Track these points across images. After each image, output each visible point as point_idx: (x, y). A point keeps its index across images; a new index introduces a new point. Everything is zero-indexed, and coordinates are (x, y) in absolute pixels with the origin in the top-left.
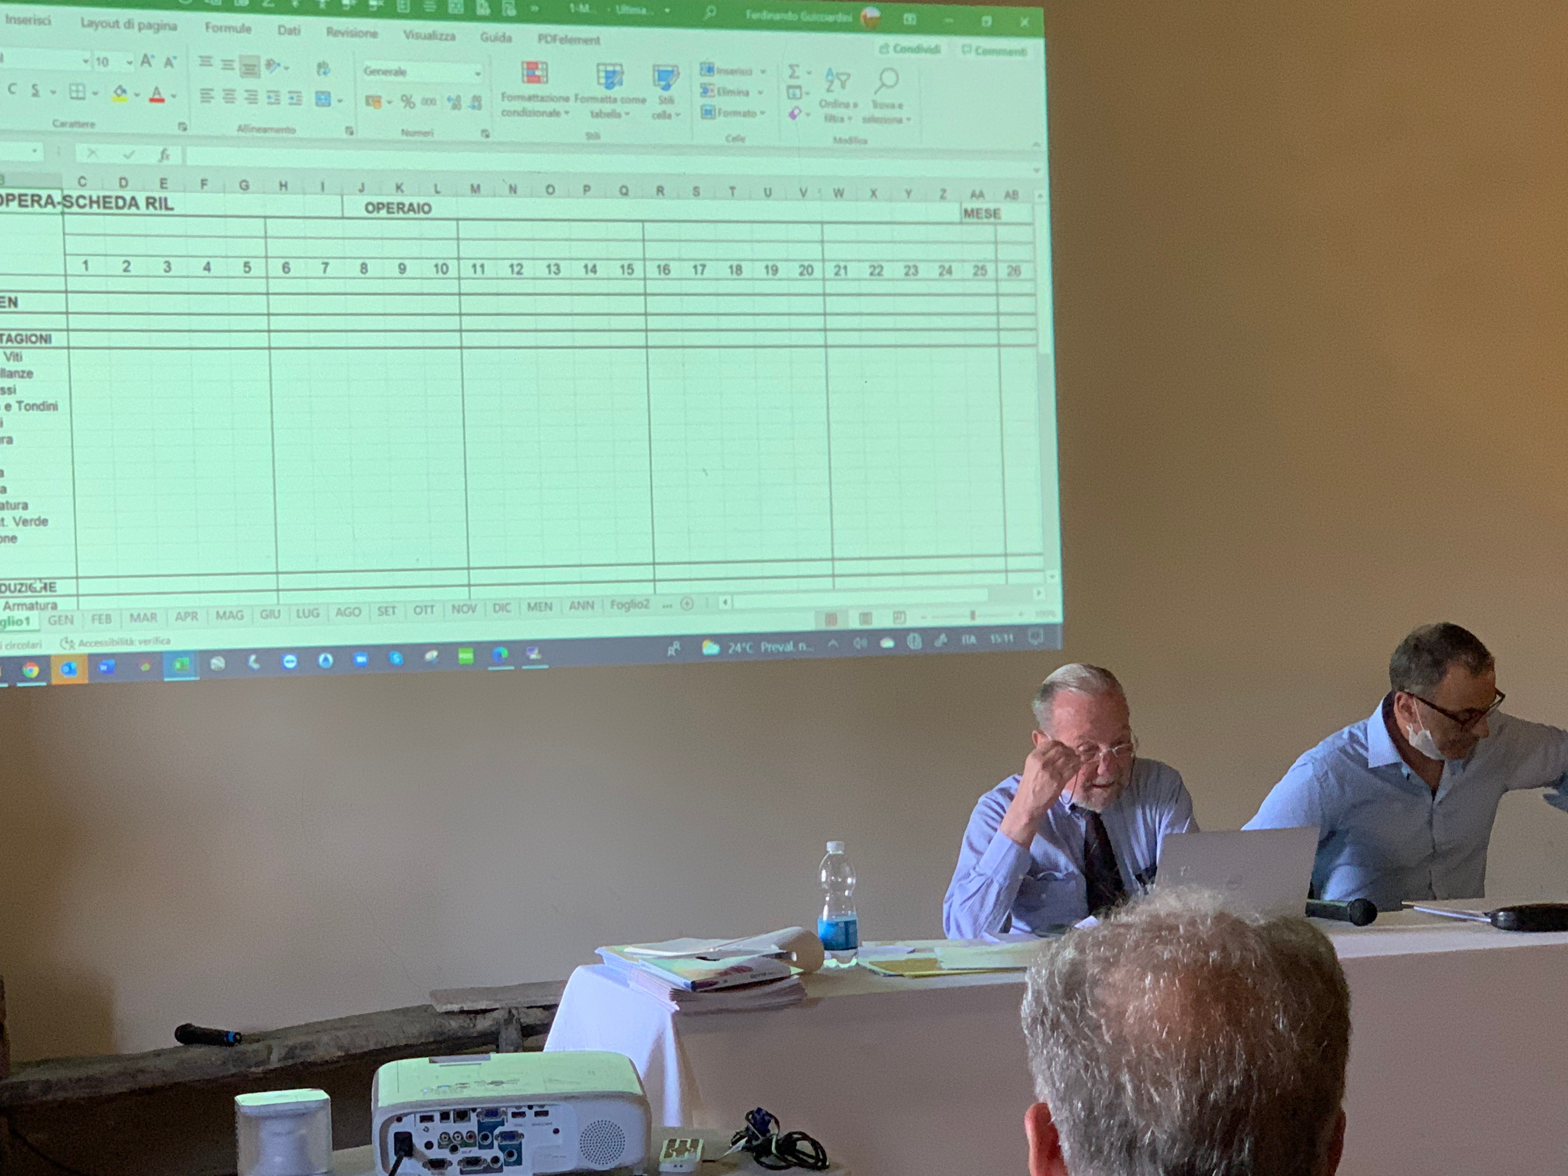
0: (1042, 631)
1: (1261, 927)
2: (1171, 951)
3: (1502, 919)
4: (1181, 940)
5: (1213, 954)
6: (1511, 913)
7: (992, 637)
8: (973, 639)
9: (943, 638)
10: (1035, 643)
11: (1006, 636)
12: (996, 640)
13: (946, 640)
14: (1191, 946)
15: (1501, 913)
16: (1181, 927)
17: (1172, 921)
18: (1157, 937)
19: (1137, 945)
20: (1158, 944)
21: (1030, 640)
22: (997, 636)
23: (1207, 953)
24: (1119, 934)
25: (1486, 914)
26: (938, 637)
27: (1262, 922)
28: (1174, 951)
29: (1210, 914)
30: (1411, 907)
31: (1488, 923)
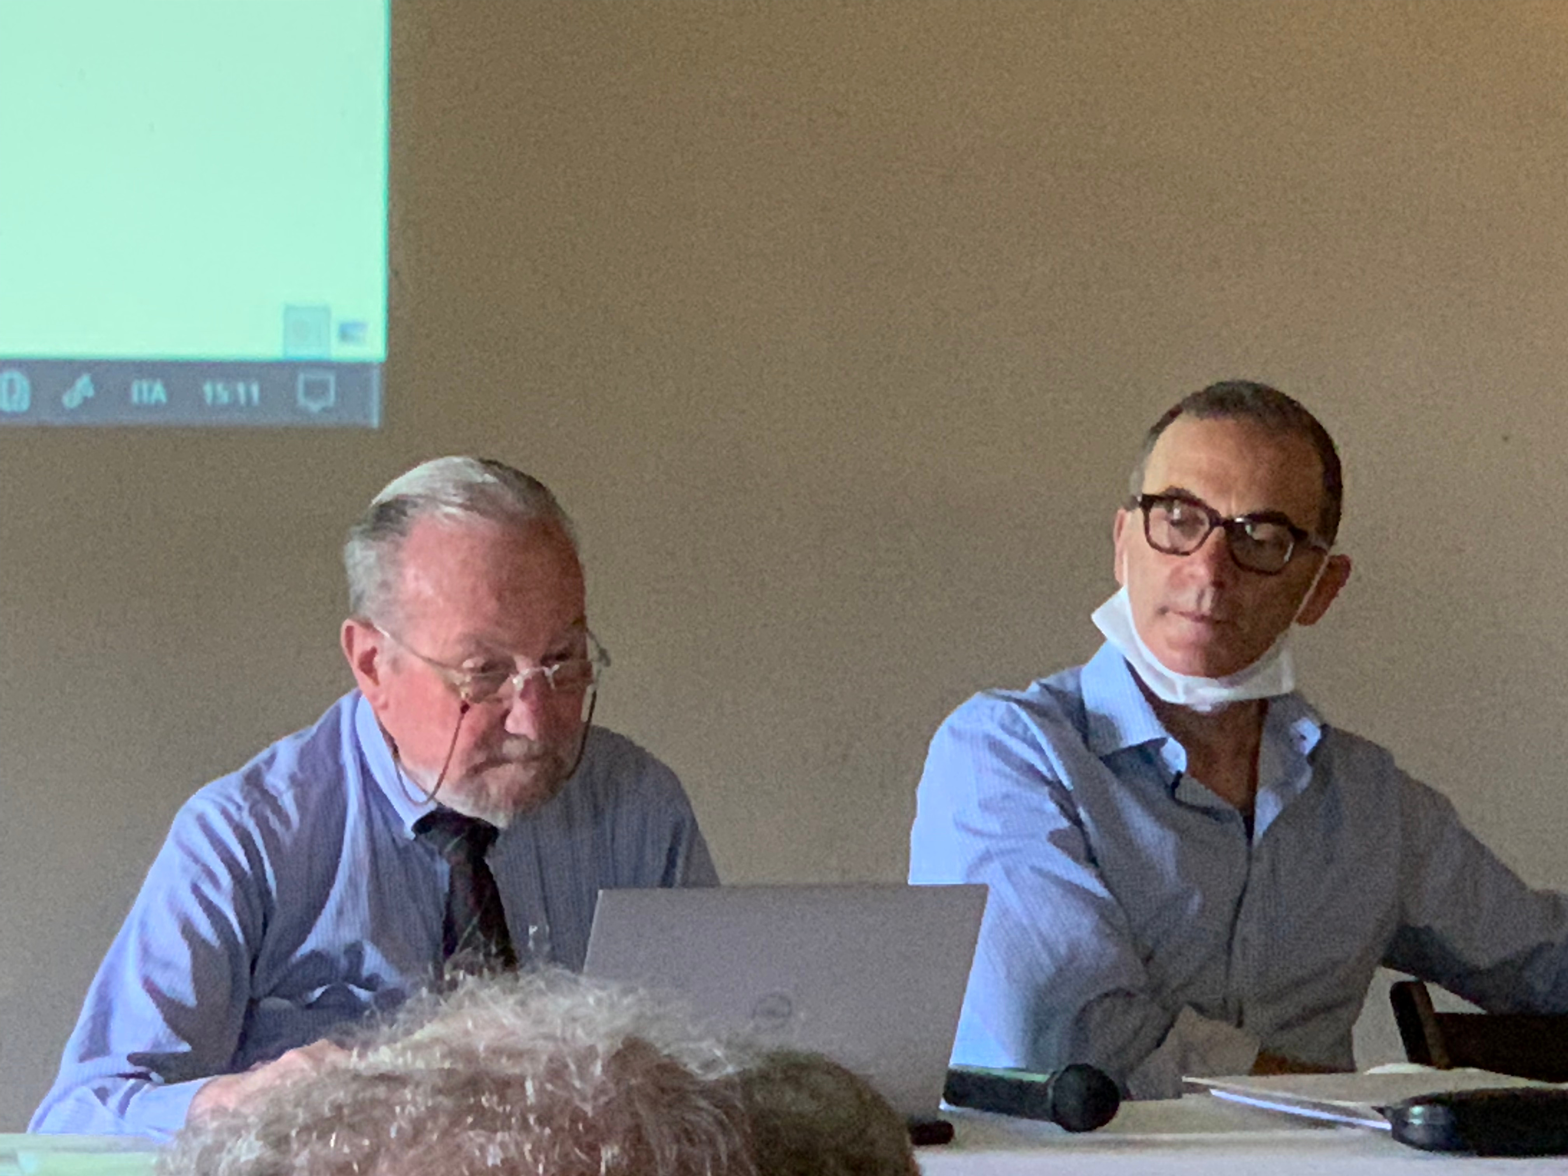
0: (331, 378)
1: (728, 1083)
2: (503, 1146)
3: (1417, 1122)
4: (532, 1120)
5: (608, 1153)
6: (1440, 1109)
7: (208, 388)
8: (159, 392)
9: (83, 386)
10: (315, 407)
11: (241, 388)
12: (215, 397)
13: (90, 393)
14: (555, 1132)
15: (1417, 1110)
16: (529, 1086)
17: (506, 1067)
18: (470, 1110)
19: (418, 1129)
20: (473, 1127)
21: (302, 400)
22: (220, 387)
23: (593, 1150)
24: (374, 1102)
25: (1381, 1110)
26: (69, 384)
27: (730, 1069)
28: (512, 1147)
29: (601, 1048)
30: (1205, 1089)
31: (1383, 1131)
